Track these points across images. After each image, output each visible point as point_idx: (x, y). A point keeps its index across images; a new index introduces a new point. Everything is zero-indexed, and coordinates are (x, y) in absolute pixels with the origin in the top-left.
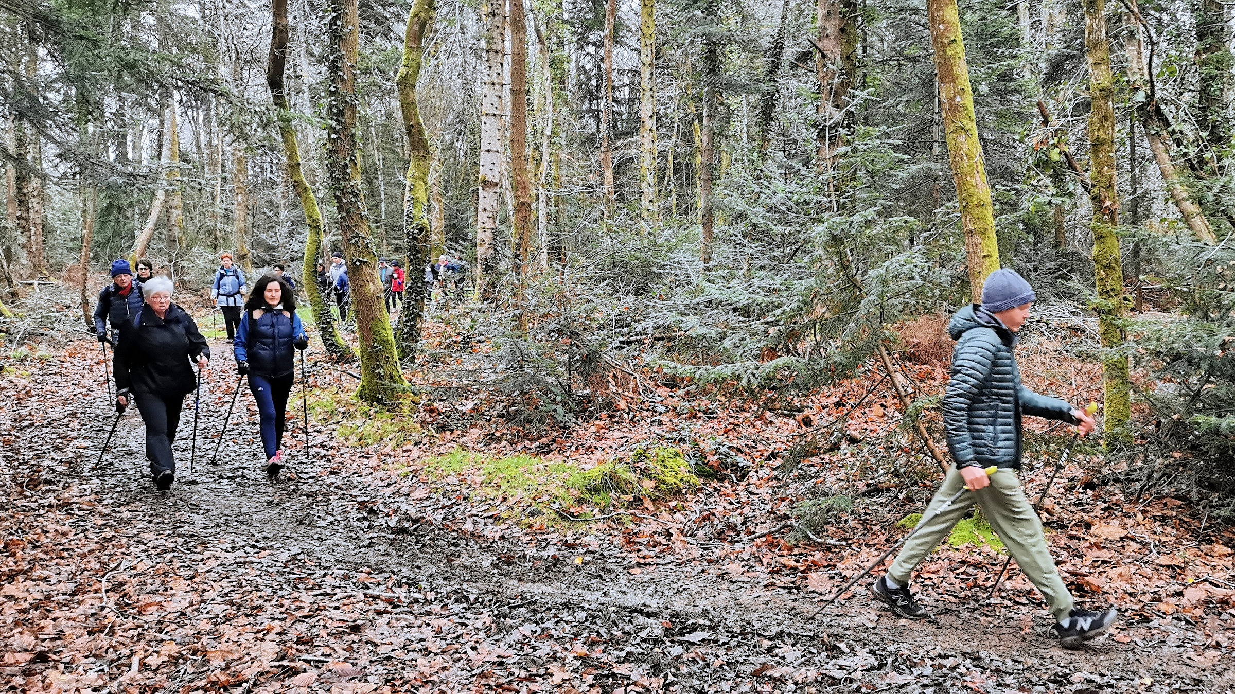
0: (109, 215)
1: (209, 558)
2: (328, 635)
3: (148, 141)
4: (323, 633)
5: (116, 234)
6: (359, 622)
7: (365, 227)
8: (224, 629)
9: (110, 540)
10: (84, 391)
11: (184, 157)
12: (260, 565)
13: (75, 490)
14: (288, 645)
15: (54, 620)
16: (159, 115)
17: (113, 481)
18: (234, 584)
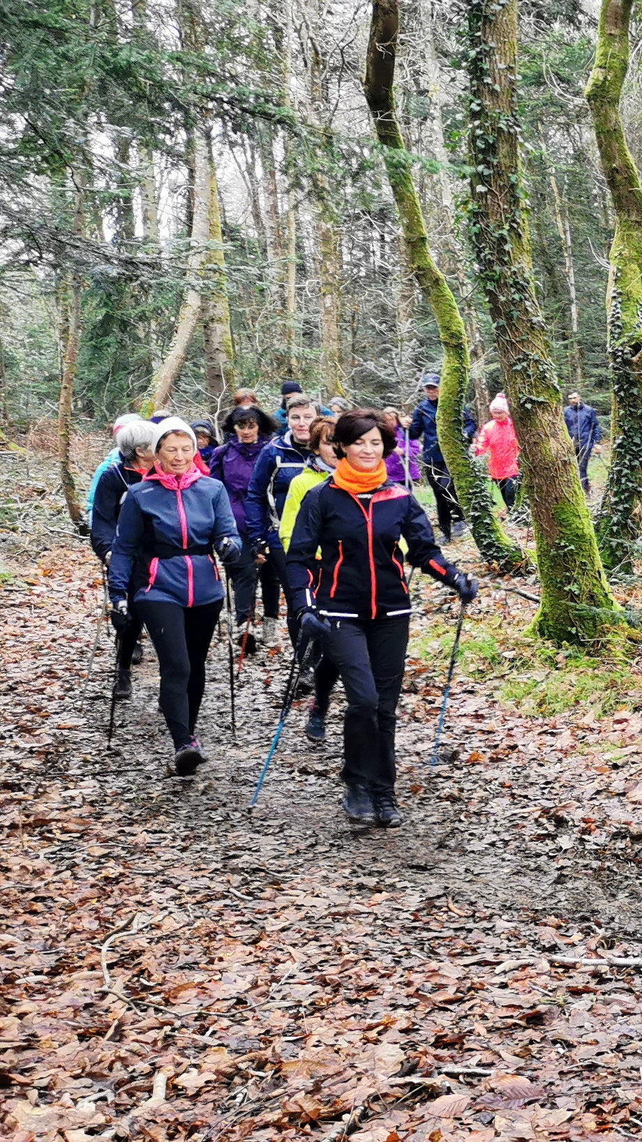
0: (106, 334)
1: (284, 908)
2: (489, 1031)
3: (169, 208)
4: (480, 1028)
5: (120, 366)
6: (542, 1008)
7: (538, 343)
8: (311, 1025)
9: (116, 880)
10: (69, 633)
11: (230, 232)
12: (371, 919)
13: (56, 795)
14: (420, 1049)
15: (21, 1016)
16: (187, 162)
17: (121, 782)
18: (328, 949)
